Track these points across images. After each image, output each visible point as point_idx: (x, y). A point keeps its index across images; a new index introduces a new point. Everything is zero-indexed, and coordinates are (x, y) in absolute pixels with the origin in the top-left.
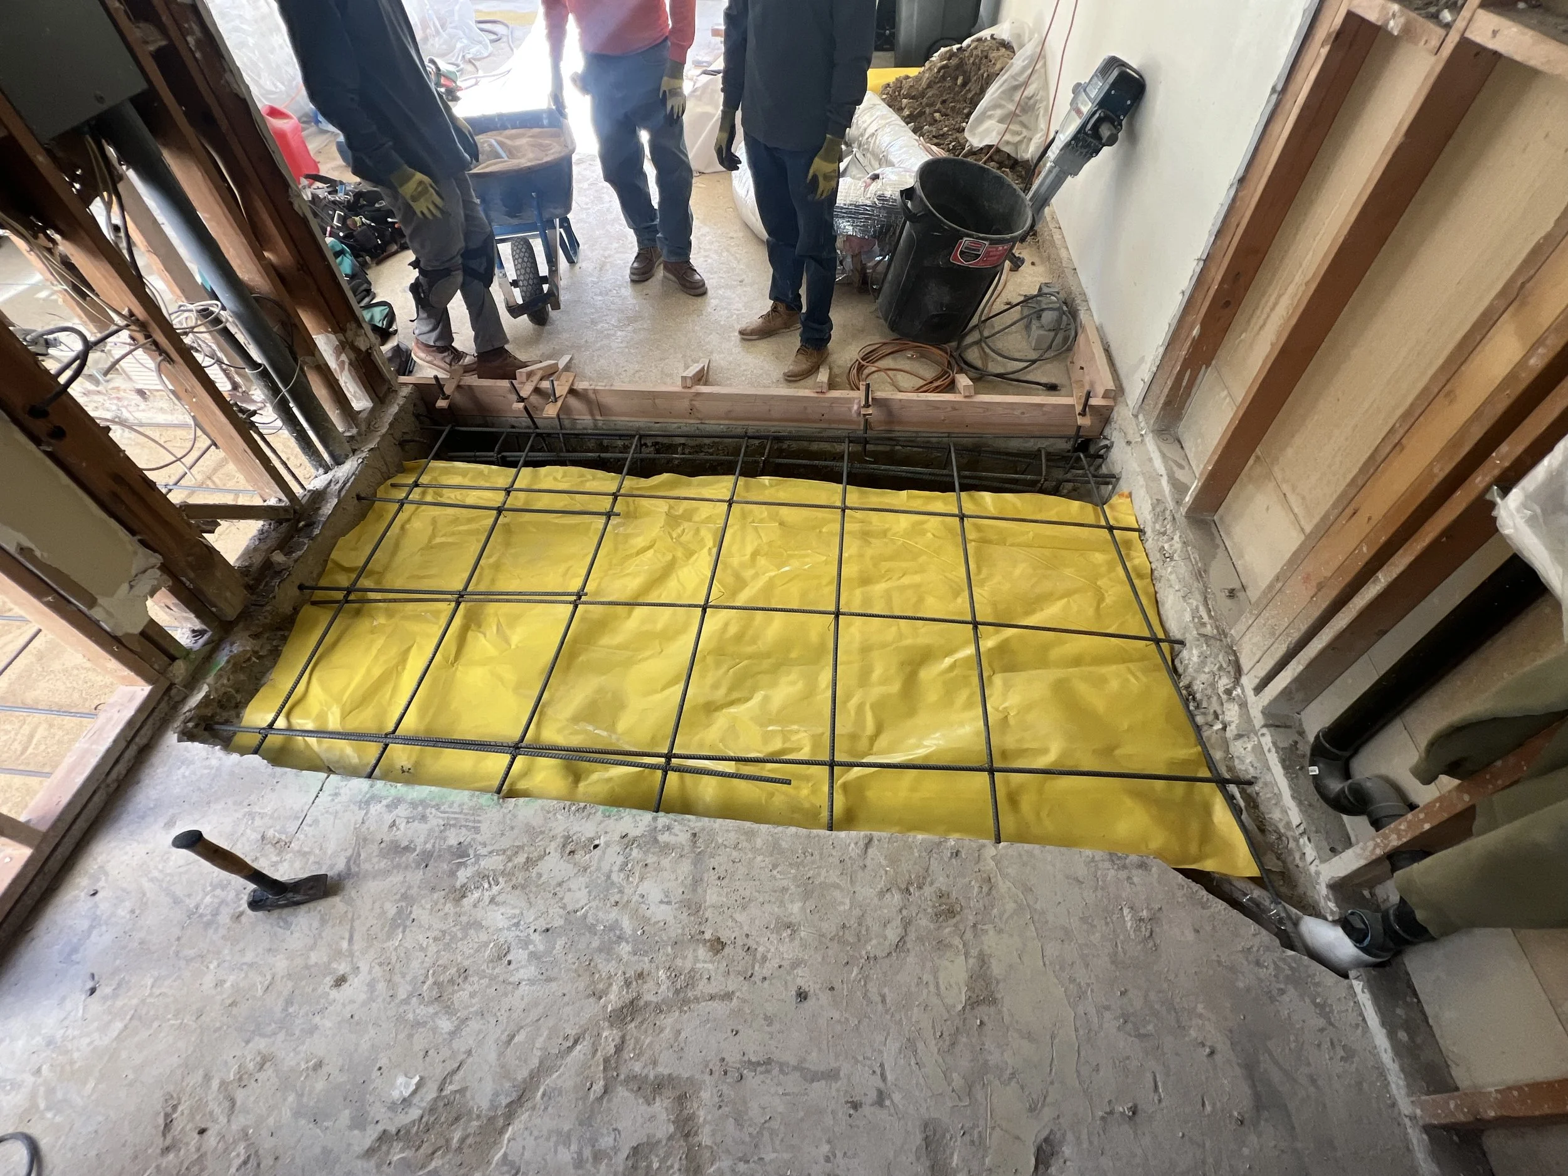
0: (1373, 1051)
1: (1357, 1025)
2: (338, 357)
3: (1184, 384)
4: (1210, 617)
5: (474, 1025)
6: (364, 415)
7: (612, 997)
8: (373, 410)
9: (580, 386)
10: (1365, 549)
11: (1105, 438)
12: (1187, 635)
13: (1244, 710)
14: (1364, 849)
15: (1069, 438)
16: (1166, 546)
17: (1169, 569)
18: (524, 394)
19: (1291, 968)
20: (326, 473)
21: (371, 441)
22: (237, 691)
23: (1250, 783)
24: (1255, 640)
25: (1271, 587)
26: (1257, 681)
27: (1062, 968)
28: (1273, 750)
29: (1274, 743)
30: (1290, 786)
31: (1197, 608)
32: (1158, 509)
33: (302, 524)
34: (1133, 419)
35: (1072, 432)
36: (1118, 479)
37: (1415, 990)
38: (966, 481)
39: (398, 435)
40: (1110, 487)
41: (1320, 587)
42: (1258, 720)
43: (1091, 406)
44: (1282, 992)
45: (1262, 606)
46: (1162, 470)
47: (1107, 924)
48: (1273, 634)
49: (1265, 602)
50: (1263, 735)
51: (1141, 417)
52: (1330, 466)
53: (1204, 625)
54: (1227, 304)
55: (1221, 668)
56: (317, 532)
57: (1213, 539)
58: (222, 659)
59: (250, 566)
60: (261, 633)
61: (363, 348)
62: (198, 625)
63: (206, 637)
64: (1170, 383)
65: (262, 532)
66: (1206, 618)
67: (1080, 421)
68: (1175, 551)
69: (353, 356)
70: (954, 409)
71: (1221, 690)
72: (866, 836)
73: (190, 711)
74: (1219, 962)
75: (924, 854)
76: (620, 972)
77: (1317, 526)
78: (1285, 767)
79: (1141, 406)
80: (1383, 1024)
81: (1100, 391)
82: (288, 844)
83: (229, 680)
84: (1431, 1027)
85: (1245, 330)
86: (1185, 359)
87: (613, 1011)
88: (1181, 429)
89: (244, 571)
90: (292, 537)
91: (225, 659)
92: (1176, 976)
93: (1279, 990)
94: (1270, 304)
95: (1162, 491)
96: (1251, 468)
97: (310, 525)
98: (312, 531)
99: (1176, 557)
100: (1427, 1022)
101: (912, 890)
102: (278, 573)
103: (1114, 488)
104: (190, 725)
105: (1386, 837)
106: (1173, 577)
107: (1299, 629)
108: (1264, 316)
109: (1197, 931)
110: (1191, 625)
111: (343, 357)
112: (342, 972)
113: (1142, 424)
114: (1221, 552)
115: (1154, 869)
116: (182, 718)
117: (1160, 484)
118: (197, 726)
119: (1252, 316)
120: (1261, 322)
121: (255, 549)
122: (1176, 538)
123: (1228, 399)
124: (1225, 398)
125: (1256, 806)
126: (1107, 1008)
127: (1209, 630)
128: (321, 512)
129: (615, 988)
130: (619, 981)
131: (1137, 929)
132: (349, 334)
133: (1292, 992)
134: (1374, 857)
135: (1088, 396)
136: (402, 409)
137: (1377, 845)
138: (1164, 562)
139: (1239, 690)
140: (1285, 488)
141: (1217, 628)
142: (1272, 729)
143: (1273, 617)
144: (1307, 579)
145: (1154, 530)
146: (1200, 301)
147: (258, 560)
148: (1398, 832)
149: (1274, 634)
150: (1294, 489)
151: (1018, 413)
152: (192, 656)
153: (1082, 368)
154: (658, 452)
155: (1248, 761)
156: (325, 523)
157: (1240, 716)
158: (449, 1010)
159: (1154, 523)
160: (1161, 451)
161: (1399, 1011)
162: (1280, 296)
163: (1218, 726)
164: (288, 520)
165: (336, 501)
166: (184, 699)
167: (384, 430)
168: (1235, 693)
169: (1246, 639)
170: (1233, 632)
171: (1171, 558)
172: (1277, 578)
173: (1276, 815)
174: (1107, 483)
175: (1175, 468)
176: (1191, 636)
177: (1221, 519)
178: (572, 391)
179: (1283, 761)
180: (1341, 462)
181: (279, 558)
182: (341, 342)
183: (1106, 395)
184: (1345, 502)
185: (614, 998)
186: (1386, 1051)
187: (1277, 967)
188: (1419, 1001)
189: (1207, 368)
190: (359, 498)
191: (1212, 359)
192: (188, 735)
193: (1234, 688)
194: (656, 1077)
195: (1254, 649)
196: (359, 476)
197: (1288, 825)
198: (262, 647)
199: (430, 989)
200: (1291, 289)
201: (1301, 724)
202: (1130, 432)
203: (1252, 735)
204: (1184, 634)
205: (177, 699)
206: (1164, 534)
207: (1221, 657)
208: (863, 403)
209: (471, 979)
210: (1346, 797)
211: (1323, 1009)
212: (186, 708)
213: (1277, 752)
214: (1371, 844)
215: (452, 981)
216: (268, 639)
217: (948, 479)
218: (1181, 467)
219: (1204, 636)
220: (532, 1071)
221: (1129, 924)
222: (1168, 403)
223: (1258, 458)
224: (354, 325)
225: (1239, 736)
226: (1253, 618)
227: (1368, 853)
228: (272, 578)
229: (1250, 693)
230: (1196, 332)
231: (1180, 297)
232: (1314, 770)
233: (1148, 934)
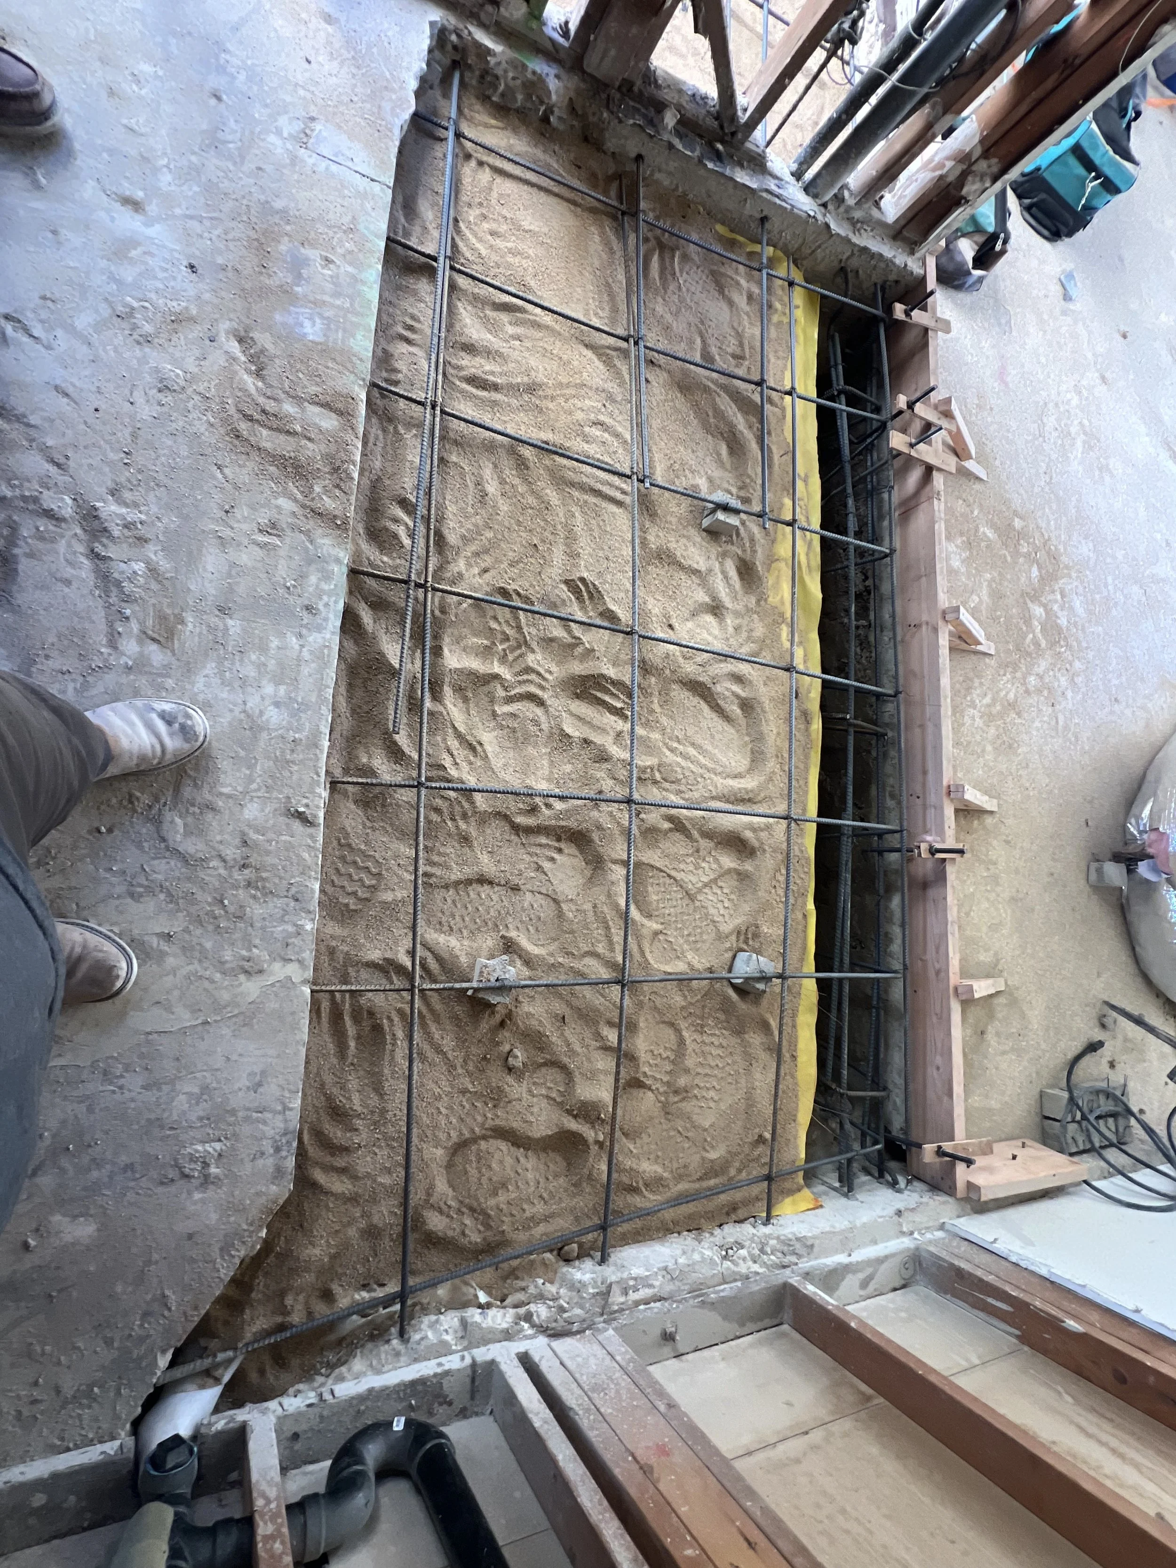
0: (25, 1457)
1: (62, 1439)
2: (948, 158)
3: (990, 1300)
4: (637, 1303)
5: (83, 351)
6: (875, 212)
7: (114, 508)
8: (883, 224)
9: (938, 479)
10: (689, 1552)
11: (909, 1182)
12: (612, 1268)
13: (500, 1336)
14: (270, 1483)
15: (906, 1130)
16: (743, 1252)
17: (708, 1253)
18: (919, 408)
19: (140, 1358)
20: (793, 174)
21: (839, 225)
22: (503, 95)
23: (402, 1334)
24: (592, 1361)
25: (662, 1393)
26: (536, 1359)
27: (142, 1056)
28: (439, 1370)
29: (447, 1373)
30: (387, 1388)
31: (651, 1286)
32: (798, 1246)
33: (719, 146)
34: (937, 1224)
35: (914, 1137)
36: (846, 1195)
37: (101, 1525)
38: (835, 987)
39: (854, 263)
40: (837, 1185)
41: (646, 1470)
42: (482, 1354)
43: (953, 1167)
44: (109, 1342)
45: (637, 1377)
46: (859, 1256)
47: (201, 1119)
48: (597, 1388)
49: (642, 1382)
50: (463, 1358)
51: (940, 1234)
52: (843, 1511)
53: (625, 1292)
54: (1122, 1380)
55: (562, 1310)
56: (710, 165)
57: (752, 1319)
58: (538, 66)
59: (658, 87)
60: (577, 115)
61: (964, 192)
62: (573, 27)
63: (561, 40)
64: (990, 1278)
65: (705, 98)
66: (633, 1296)
67: (929, 1149)
68: (736, 1264)
69: (951, 178)
70: (938, 973)
71: (532, 1307)
72: (315, 816)
73: (470, 33)
74: (149, 1262)
75: (293, 890)
76: (143, 517)
77: (739, 1478)
78: (413, 1383)
79: (957, 1235)
80: (56, 1476)
81: (979, 1180)
82: (305, 145)
83: (514, 79)
84: (47, 1541)
85: (1077, 1401)
86: (1027, 1305)
87: (96, 509)
88: (922, 1289)
89: (650, 77)
90: (701, 137)
91: (538, 70)
92: (131, 1204)
93: (112, 1340)
94: (1123, 1449)
95: (827, 1253)
96: (852, 1386)
97: (718, 157)
98: (711, 160)
99: (727, 1264)
100: (55, 1537)
101: (246, 871)
102: (651, 123)
103: (835, 1189)
104: (454, 38)
105: (274, 1517)
106: (696, 1257)
107: (592, 1428)
108: (1104, 1437)
109: (190, 1236)
110: (625, 1275)
111: (949, 164)
112: (147, 208)
113: (929, 1236)
114: (733, 1328)
115: (274, 1188)
116: (461, 26)
117: (837, 1252)
118: (455, 48)
119: (1103, 1416)
120: (1092, 1430)
121: (680, 91)
122: (756, 1268)
123: (965, 1364)
124: (967, 1360)
125: (372, 1338)
126: (90, 1110)
127: (617, 1299)
128: (738, 169)
129: (124, 510)
130: (132, 515)
131: (192, 1159)
132: (983, 165)
133: (107, 1355)
134: (255, 1495)
135: (969, 1162)
136: (889, 262)
137: (268, 1501)
138: (721, 1247)
139: (530, 1332)
140: (816, 1436)
141: (621, 1311)
142: (469, 1372)
143: (617, 1392)
144: (663, 1451)
145: (769, 1236)
146: (1125, 1335)
147: (667, 96)
148: (271, 1538)
149: (593, 1390)
150: (815, 1448)
151: (939, 1060)
152: (534, 25)
153: (1014, 1157)
154: (858, 596)
155: (430, 1334)
156: (723, 175)
157: (491, 1330)
158: (100, 326)
159: (778, 1238)
160: (886, 1257)
161: (72, 1499)
162: (1137, 1466)
163: (483, 1298)
164: (722, 127)
165: (754, 186)
166: (483, 26)
167: (855, 239)
168: (526, 1326)
169: (596, 1348)
170: (611, 1332)
171: (725, 1257)
172: (671, 1406)
173: (358, 1364)
174: (840, 1181)
175: (861, 1276)
176: (610, 1273)
177: (784, 1335)
178: (929, 469)
179: (421, 1382)
180: (847, 1532)
181: (670, 119)
182: (968, 155)
183: (970, 1186)
184: (769, 1530)
185: (109, 509)
186: (22, 1473)
187: (142, 1340)
188: (85, 1530)
189: (1017, 1337)
190: (764, 220)
191: (1031, 1347)
192: (440, 37)
193: (533, 1326)
194: (15, 556)
195: (579, 1359)
196: (790, 215)
197: (341, 1379)
198: (560, 118)
199: (126, 305)
200: (1150, 1488)
201: (477, 1414)
202: (918, 1218)
203: (466, 1343)
204: (616, 1265)
205: (483, 16)
206: (762, 1251)
207: (578, 1311)
208: (938, 846)
209: (137, 348)
210: (349, 1466)
211: (84, 1396)
212: (472, 29)
213: (436, 1375)
214: (272, 1493)
215: (135, 327)
216: (572, 126)
217: (837, 964)
218: (864, 1284)
219: (609, 1292)
220: (25, 416)
221: (199, 1148)
222: (960, 1273)
223: (868, 1399)
224: (995, 169)
225: (464, 1323)
226: (623, 1363)
227: (264, 1486)
228: (645, 116)
229: (520, 1346)
230: (1071, 1324)
231: (1132, 1307)
232: (399, 1425)
233: (187, 1171)
